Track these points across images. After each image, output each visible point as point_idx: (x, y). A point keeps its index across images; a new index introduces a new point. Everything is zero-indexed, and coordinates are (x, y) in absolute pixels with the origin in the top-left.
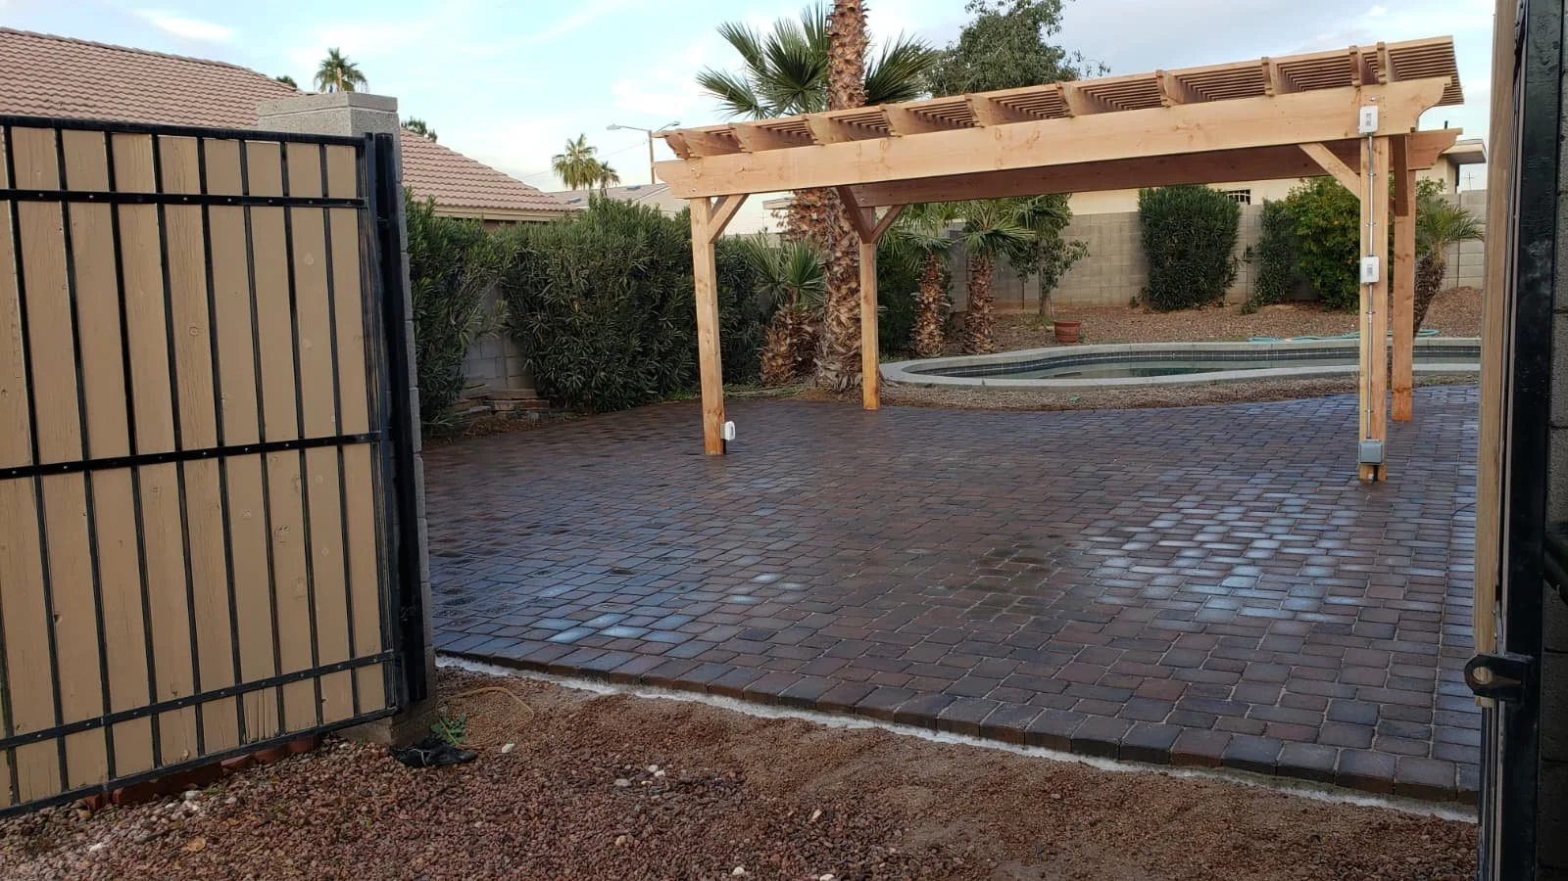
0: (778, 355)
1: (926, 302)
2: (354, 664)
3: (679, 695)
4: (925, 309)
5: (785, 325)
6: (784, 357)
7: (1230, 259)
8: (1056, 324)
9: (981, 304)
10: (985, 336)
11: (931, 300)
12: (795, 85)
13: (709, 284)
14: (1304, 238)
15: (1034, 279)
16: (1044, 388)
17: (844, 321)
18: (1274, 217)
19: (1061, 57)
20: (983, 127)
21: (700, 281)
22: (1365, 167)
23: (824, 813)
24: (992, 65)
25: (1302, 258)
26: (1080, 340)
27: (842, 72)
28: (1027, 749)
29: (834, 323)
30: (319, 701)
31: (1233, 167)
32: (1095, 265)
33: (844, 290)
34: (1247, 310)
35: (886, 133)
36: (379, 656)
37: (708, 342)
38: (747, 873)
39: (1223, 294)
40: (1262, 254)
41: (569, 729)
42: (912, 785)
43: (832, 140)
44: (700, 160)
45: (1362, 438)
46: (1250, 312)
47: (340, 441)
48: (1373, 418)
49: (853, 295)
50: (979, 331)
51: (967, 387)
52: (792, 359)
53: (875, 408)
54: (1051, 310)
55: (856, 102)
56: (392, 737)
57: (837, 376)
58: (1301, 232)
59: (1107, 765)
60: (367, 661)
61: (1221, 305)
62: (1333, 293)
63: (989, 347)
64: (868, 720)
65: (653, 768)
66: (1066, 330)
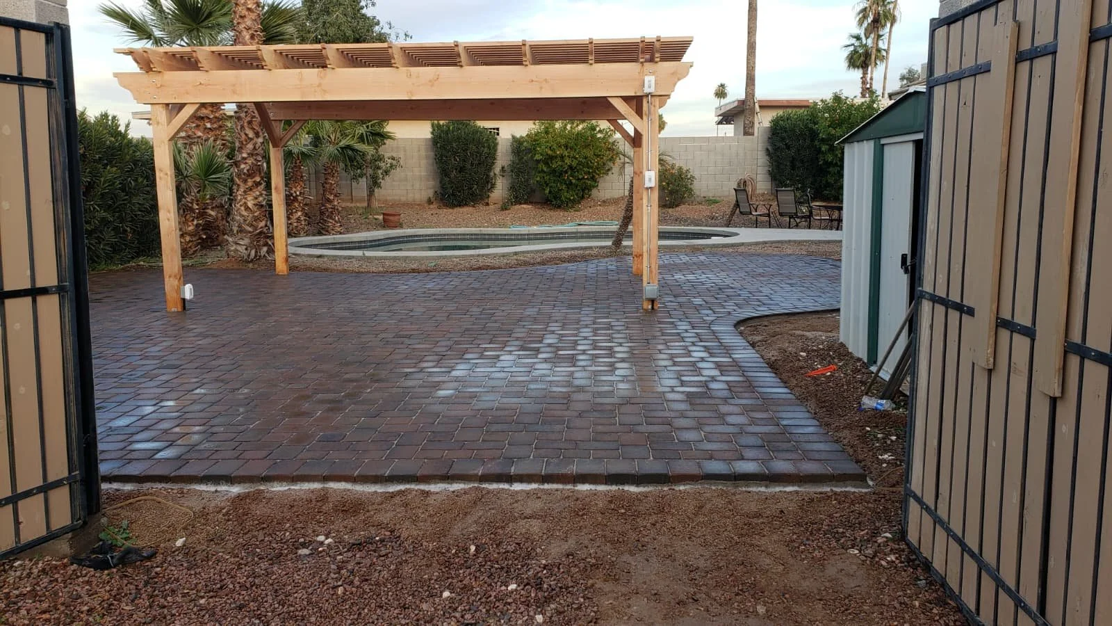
0: (186, 233)
1: (294, 195)
2: (46, 488)
3: (298, 485)
4: (294, 200)
5: (192, 210)
6: (191, 235)
7: (492, 174)
8: (384, 214)
9: (332, 197)
10: (335, 221)
11: (298, 193)
12: (192, 23)
13: (169, 173)
14: (538, 161)
15: (363, 182)
16: (407, 257)
17: (251, 207)
18: (518, 146)
19: (378, 23)
20: (397, 68)
21: (161, 170)
22: (646, 114)
23: (477, 547)
24: (332, 25)
25: (537, 174)
26: (400, 226)
27: (245, 16)
28: (576, 486)
29: (243, 208)
30: (17, 523)
31: (538, 111)
32: (402, 174)
33: (250, 183)
34: (504, 208)
35: (324, 66)
36: (67, 479)
37: (168, 220)
38: (453, 595)
39: (489, 197)
40: (512, 171)
41: (228, 520)
42: (524, 519)
43: (276, 67)
44: (161, 74)
45: (645, 284)
46: (506, 209)
47: (34, 292)
48: (651, 272)
49: (257, 187)
50: (331, 218)
51: (350, 257)
52: (197, 238)
53: (286, 273)
54: (375, 204)
55: (257, 40)
56: (71, 548)
57: (246, 249)
58: (538, 157)
59: (633, 489)
60: (58, 484)
61: (487, 204)
62: (555, 198)
63: (339, 230)
64: (460, 483)
65: (321, 538)
66: (391, 218)
